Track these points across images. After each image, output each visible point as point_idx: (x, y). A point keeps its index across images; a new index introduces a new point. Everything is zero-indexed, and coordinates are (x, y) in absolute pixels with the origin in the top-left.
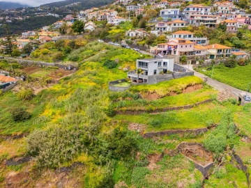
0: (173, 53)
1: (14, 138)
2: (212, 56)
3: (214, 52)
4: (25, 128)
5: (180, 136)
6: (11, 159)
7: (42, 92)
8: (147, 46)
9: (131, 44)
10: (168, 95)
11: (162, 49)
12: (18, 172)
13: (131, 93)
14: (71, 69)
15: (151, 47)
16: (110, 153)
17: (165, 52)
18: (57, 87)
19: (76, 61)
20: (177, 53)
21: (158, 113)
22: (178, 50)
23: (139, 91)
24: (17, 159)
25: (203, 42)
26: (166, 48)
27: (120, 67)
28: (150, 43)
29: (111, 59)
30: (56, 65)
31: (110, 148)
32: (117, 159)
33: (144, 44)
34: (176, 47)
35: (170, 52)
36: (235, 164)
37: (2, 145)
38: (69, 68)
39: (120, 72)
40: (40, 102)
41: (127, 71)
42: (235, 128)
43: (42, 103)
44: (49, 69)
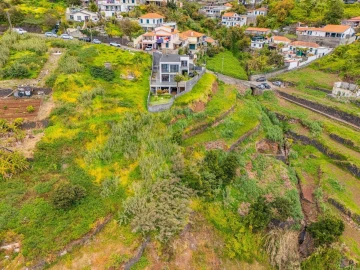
0: (163, 46)
1: (96, 234)
2: (192, 46)
3: (194, 40)
5: (251, 138)
7: (42, 147)
10: (209, 101)
14: (32, 93)
15: (134, 40)
18: (57, 132)
22: (172, 42)
23: (187, 104)
24: (136, 254)
26: (155, 40)
27: (122, 76)
32: (228, 184)
33: (121, 36)
34: (169, 38)
35: (159, 44)
36: (299, 143)
37: (85, 256)
38: (28, 93)
39: (128, 83)
40: (59, 167)
41: (135, 81)
42: (278, 115)
43: (65, 166)
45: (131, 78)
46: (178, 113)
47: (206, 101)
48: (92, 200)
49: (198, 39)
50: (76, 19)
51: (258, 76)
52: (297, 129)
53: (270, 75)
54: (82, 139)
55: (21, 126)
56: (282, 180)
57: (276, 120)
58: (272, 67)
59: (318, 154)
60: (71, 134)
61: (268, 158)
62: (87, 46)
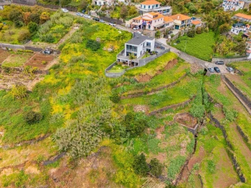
0: (147, 27)
1: (38, 141)
2: (177, 27)
3: (179, 23)
4: (45, 129)
5: (174, 109)
6: (48, 160)
7: (37, 86)
8: (122, 20)
9: (103, 17)
10: (156, 75)
11: (139, 24)
12: (57, 168)
13: (128, 78)
14: (51, 52)
15: (126, 22)
16: (129, 134)
17: (140, 26)
18: (50, 79)
19: (52, 42)
20: (152, 28)
21: (153, 93)
23: (134, 76)
25: (168, 11)
26: (141, 23)
27: (105, 48)
28: (124, 16)
29: (92, 39)
30: (27, 48)
31: (127, 131)
32: (133, 137)
33: (118, 18)
34: (150, 22)
35: (144, 26)
36: (213, 124)
37: (29, 150)
38: (49, 52)
39: (106, 53)
40: (40, 99)
41: (112, 52)
42: (209, 97)
43: (44, 100)
44: (20, 53)
45: (110, 50)
46: (125, 80)
47: (153, 75)
48: (45, 123)
49: (183, 22)
50: (98, 4)
51: (219, 60)
52: (216, 113)
53: (229, 60)
54: (58, 86)
55: (35, 72)
56: (180, 147)
57: (206, 101)
58: (236, 54)
59: (221, 138)
60: (55, 82)
61: (181, 127)
62: (95, 24)
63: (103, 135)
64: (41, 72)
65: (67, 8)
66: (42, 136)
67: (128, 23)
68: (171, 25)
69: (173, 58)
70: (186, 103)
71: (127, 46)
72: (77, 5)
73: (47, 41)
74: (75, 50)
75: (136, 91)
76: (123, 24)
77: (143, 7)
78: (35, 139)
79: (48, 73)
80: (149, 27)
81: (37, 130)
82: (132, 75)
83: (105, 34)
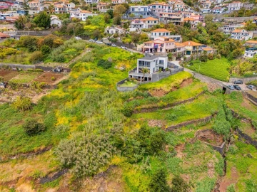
1: (37, 154)
2: (188, 52)
3: (190, 48)
4: (46, 141)
5: (195, 126)
6: (47, 176)
7: (43, 99)
8: (134, 44)
9: (115, 42)
10: (171, 91)
11: (150, 47)
12: (57, 188)
13: (141, 92)
14: (61, 71)
15: (138, 45)
16: (143, 150)
17: (151, 50)
18: (58, 93)
19: (63, 62)
20: (164, 51)
21: (169, 108)
22: (165, 47)
23: (148, 90)
24: (52, 175)
25: (178, 39)
26: (152, 46)
27: (116, 67)
28: (136, 41)
30: (37, 67)
31: (142, 146)
32: (150, 154)
33: (130, 43)
34: (162, 45)
35: (156, 49)
36: (243, 141)
37: (24, 165)
38: (59, 70)
39: (118, 71)
40: (45, 111)
42: (233, 113)
43: (48, 112)
44: (30, 72)
45: (122, 68)
46: (137, 94)
47: (168, 90)
48: (47, 134)
49: (194, 47)
50: (110, 32)
51: (237, 79)
52: (245, 128)
53: (248, 79)
55: (43, 87)
57: (230, 117)
58: (254, 73)
60: (63, 95)
61: (205, 145)
62: (107, 48)
63: (113, 151)
64: (49, 87)
65: (80, 36)
66: (42, 148)
67: (139, 47)
68: (182, 50)
69: (187, 77)
70: (207, 118)
71: (140, 62)
72: (90, 34)
73: (59, 61)
74: (86, 68)
75: (151, 105)
76: (135, 48)
77: (154, 34)
78: (33, 151)
79: (56, 87)
80: (161, 50)
81: (37, 142)
82: (145, 89)
83: (117, 55)
